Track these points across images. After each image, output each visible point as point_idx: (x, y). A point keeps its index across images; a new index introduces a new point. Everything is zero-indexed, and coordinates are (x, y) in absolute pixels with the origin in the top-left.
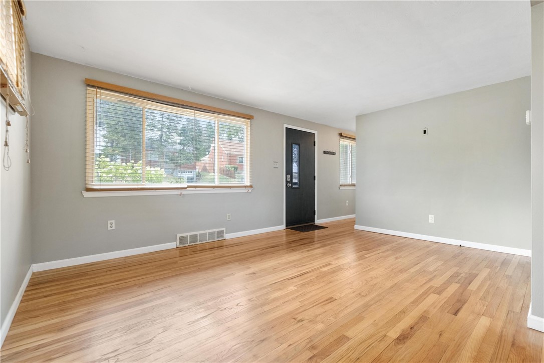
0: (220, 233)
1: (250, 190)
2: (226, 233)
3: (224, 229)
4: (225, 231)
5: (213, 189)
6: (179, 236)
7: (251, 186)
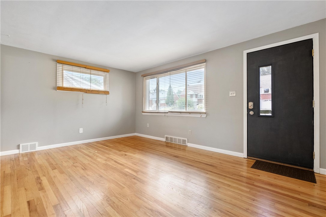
0: (184, 141)
1: (204, 116)
2: (188, 143)
3: (186, 139)
4: (187, 141)
5: (180, 113)
6: (166, 136)
7: (205, 113)
